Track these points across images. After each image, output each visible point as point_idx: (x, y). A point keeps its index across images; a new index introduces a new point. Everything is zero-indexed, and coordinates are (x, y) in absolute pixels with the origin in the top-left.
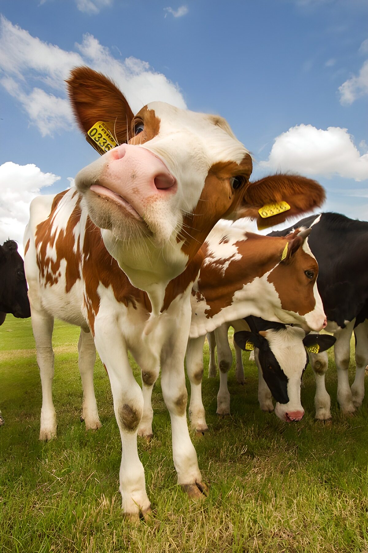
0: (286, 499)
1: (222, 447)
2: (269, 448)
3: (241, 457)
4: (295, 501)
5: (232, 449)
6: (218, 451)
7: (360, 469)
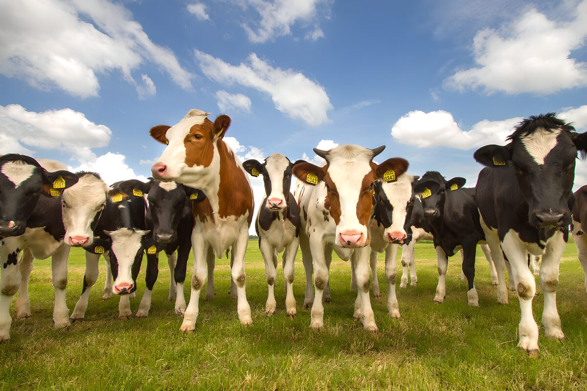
0: (401, 386)
1: (353, 343)
2: (392, 346)
3: (368, 352)
4: (407, 388)
5: (361, 344)
6: (349, 345)
7: (469, 367)
